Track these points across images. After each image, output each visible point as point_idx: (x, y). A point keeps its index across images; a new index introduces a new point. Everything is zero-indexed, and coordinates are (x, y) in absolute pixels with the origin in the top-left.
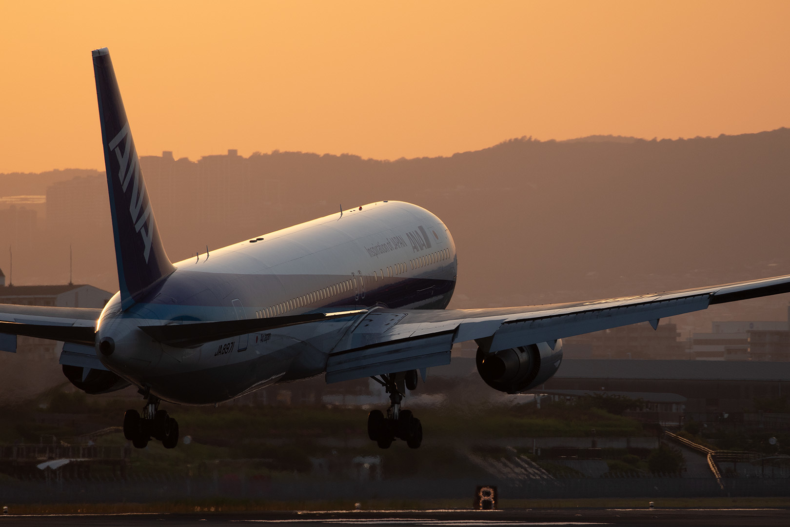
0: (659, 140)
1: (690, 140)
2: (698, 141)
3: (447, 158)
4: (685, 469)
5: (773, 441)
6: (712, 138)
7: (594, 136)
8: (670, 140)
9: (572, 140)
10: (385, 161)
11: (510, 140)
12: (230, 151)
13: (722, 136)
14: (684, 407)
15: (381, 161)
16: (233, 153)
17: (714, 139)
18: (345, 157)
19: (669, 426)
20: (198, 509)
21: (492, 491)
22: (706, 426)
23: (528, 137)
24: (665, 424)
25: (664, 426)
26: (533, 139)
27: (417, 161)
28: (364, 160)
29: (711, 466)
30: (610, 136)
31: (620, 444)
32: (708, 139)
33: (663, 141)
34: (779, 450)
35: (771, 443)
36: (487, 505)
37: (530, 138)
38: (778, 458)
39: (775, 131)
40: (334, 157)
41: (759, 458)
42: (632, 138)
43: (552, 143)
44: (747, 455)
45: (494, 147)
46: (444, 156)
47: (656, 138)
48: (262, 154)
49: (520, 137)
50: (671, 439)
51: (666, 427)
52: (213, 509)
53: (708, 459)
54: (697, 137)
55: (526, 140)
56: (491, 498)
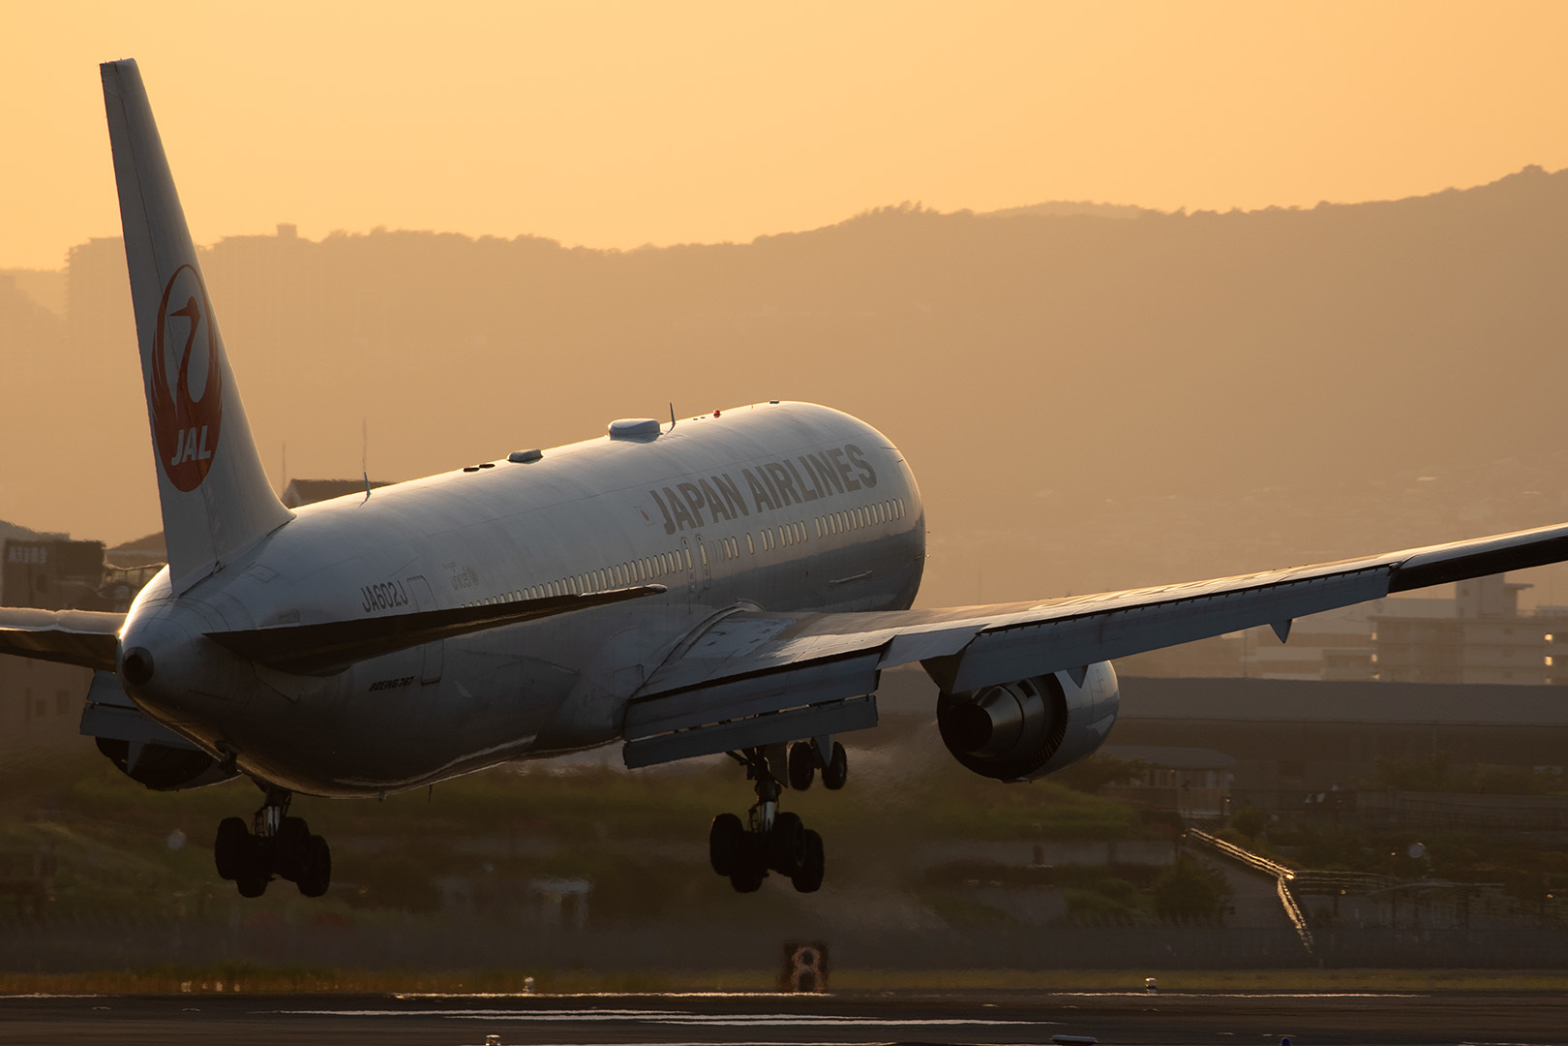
0: (1189, 212)
1: (1255, 214)
2: (1273, 214)
3: (741, 247)
4: (1233, 908)
5: (1417, 850)
6: (1302, 209)
7: (1054, 204)
8: (1213, 213)
9: (1007, 210)
10: (609, 250)
11: (876, 210)
12: (281, 227)
13: (1323, 206)
14: (1230, 777)
15: (601, 251)
16: (287, 231)
17: (1306, 213)
18: (524, 241)
19: (1199, 817)
20: (186, 987)
21: (816, 955)
22: (1275, 818)
23: (914, 203)
24: (1191, 814)
25: (1188, 816)
26: (924, 209)
27: (678, 251)
28: (565, 249)
29: (1286, 904)
30: (1088, 204)
31: (1092, 856)
32: (1294, 212)
33: (1199, 214)
34: (1432, 870)
35: (1414, 857)
36: (806, 983)
37: (919, 206)
38: (1428, 887)
39: (1434, 196)
40: (502, 243)
41: (1387, 886)
42: (1133, 207)
43: (964, 216)
44: (1361, 880)
45: (841, 224)
46: (737, 242)
47: (1183, 208)
48: (349, 234)
49: (897, 205)
50: (1201, 845)
51: (1193, 819)
52: (219, 987)
53: (1280, 887)
54: (1272, 206)
55: (910, 209)
56: (814, 968)
